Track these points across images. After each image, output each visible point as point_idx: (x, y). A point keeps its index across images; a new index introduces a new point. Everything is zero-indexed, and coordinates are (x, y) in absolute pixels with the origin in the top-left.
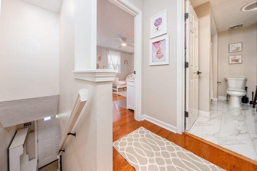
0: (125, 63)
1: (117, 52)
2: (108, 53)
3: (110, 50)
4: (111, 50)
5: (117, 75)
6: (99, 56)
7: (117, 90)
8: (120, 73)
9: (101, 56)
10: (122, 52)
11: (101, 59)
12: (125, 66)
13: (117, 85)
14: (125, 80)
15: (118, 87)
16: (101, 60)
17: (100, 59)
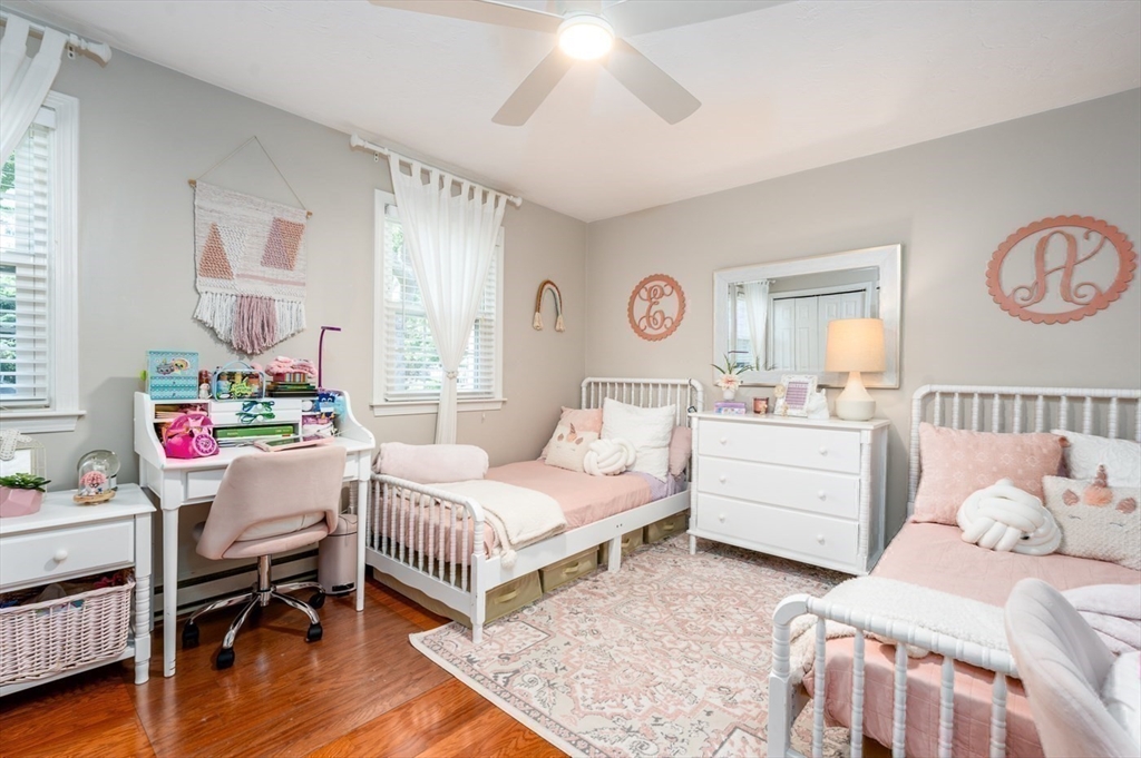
0: (538, 309)
1: (471, 196)
2: (381, 197)
3: (406, 167)
4: (417, 168)
5: (474, 421)
6: (278, 221)
7: (479, 616)
8: (499, 397)
9: (300, 219)
10: (519, 202)
11: (301, 250)
12: (538, 329)
13: (479, 546)
14: (537, 454)
15: (488, 575)
16: (299, 265)
17: (294, 248)
